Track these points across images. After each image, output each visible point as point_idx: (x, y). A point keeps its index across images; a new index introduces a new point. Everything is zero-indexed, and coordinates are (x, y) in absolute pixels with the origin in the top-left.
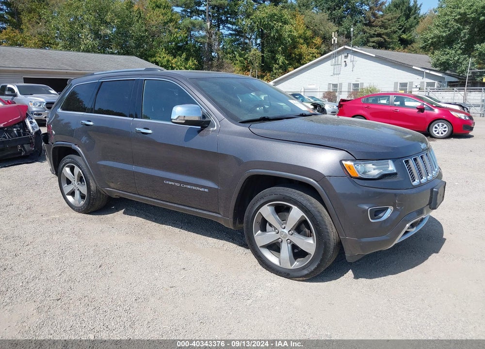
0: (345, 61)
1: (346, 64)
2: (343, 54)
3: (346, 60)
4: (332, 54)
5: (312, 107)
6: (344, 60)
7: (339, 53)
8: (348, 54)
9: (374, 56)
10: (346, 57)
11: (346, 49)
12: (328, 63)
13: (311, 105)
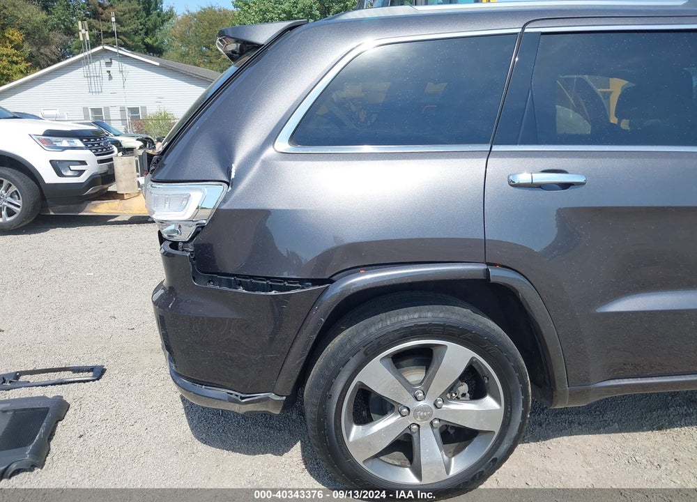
0: (109, 72)
1: (110, 77)
2: (103, 58)
3: (109, 69)
4: (82, 58)
5: (141, 144)
6: (105, 69)
7: (95, 56)
8: (111, 59)
9: (158, 64)
10: (109, 64)
11: (107, 50)
12: (79, 73)
13: (138, 140)
